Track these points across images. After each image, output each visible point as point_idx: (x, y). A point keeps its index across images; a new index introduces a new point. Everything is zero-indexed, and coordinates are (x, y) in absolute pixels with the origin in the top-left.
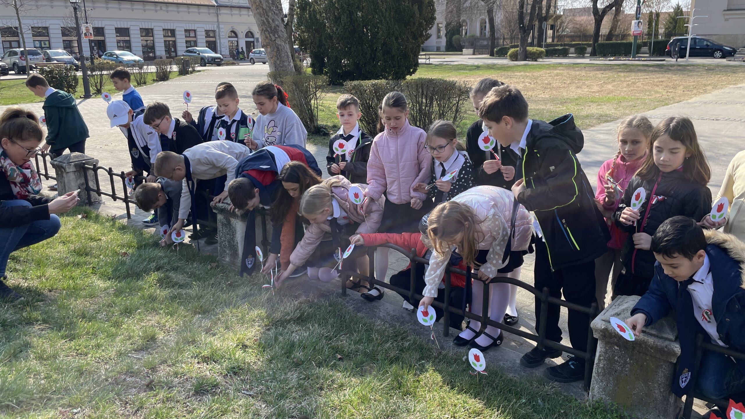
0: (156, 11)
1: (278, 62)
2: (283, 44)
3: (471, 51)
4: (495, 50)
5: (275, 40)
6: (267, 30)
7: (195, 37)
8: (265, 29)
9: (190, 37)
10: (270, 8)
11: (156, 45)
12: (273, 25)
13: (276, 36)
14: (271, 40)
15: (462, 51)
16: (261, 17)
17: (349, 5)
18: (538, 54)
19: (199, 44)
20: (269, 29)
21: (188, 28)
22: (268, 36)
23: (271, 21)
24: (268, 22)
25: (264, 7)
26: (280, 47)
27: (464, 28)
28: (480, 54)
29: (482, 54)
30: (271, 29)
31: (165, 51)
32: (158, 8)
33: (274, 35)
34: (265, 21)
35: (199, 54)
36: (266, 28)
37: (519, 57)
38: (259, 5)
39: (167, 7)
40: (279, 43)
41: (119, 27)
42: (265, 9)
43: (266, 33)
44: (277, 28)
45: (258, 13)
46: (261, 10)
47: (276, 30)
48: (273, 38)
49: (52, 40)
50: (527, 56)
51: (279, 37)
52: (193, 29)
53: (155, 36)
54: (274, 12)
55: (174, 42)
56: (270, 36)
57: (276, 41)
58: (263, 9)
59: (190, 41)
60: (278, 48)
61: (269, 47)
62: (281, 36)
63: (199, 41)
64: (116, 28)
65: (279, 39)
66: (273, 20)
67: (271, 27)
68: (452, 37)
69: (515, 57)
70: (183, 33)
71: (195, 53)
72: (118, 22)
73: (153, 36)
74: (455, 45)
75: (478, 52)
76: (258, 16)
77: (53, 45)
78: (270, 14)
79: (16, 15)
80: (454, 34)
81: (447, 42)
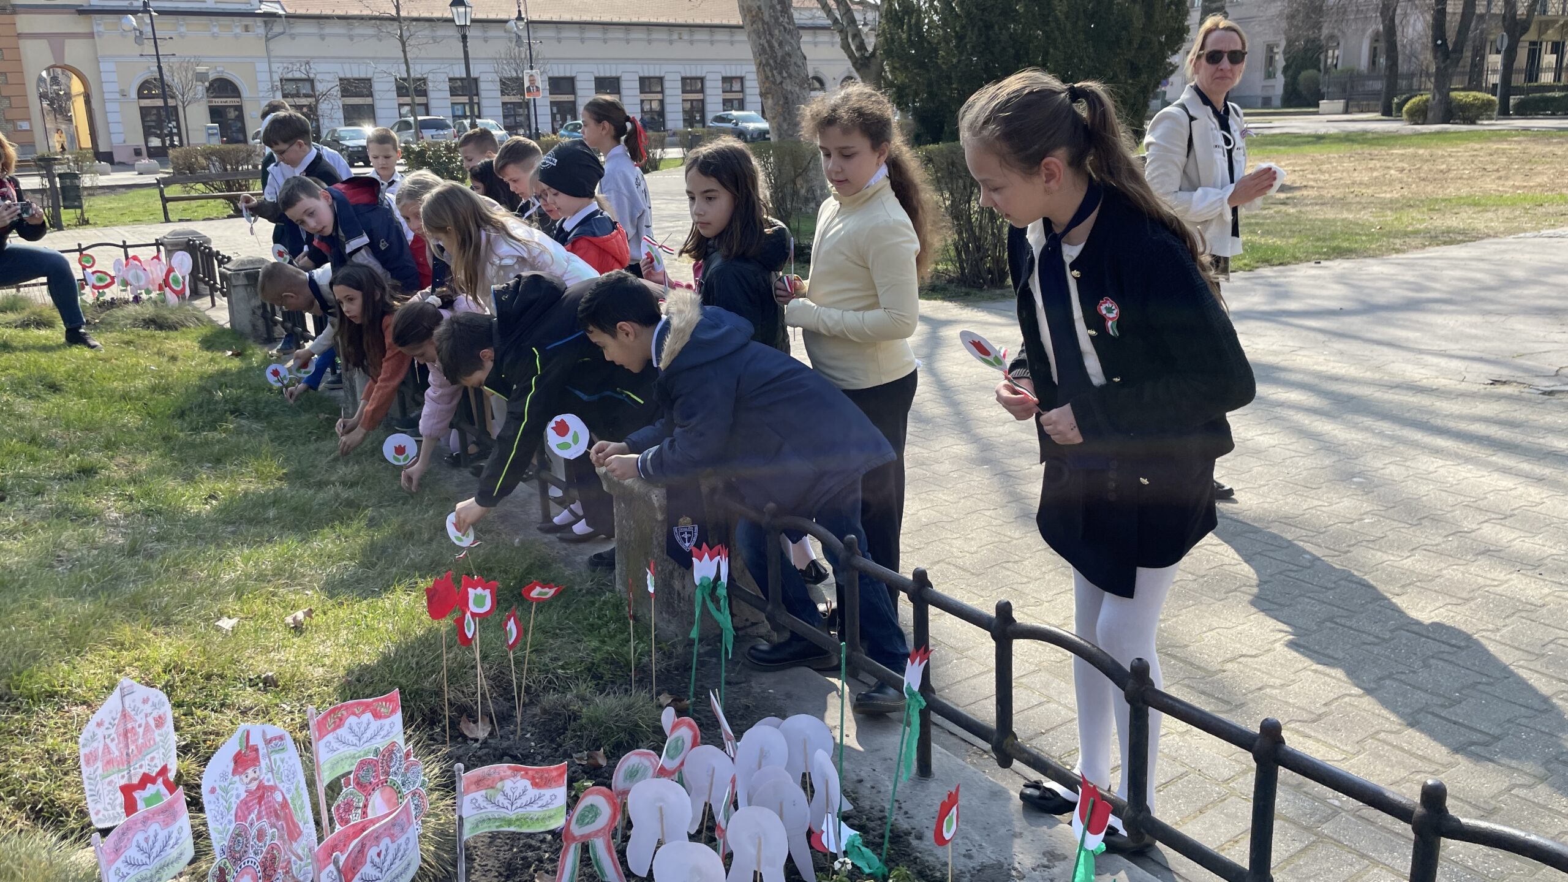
0: (671, 42)
1: (785, 126)
2: (797, 89)
3: (1340, 104)
4: (1396, 100)
5: (781, 83)
6: (768, 64)
7: (742, 91)
8: (764, 62)
9: (731, 91)
10: (777, 19)
11: (668, 108)
12: (780, 54)
13: (785, 75)
14: (774, 83)
15: (1318, 106)
16: (760, 38)
17: (983, 10)
18: (1479, 108)
19: (747, 105)
20: (771, 62)
21: (729, 75)
22: (770, 74)
23: (776, 45)
24: (771, 47)
25: (766, 17)
26: (790, 96)
27: (1330, 52)
28: (1362, 112)
29: (1369, 111)
30: (775, 62)
31: (684, 120)
32: (675, 36)
33: (780, 73)
34: (766, 45)
35: (737, 124)
36: (767, 60)
37: (1430, 115)
38: (757, 15)
39: (691, 33)
40: (789, 88)
41: (602, 75)
42: (767, 23)
43: (767, 69)
44: (788, 58)
45: (754, 31)
46: (760, 26)
47: (785, 62)
48: (779, 79)
49: (484, 103)
50: (1451, 113)
51: (790, 76)
52: (738, 75)
53: (667, 92)
54: (785, 29)
55: (703, 101)
56: (773, 76)
57: (784, 85)
58: (764, 22)
59: (731, 101)
60: (786, 98)
61: (769, 96)
62: (794, 74)
63: (748, 99)
64: (597, 79)
65: (788, 81)
66: (781, 44)
67: (775, 58)
68: (1300, 73)
69: (1420, 115)
70: (720, 84)
71: (730, 121)
72: (601, 67)
73: (662, 92)
74: (1304, 93)
75: (1358, 106)
76: (754, 36)
77: (484, 111)
78: (777, 32)
79: (402, 54)
80: (1303, 67)
81: (1286, 86)
